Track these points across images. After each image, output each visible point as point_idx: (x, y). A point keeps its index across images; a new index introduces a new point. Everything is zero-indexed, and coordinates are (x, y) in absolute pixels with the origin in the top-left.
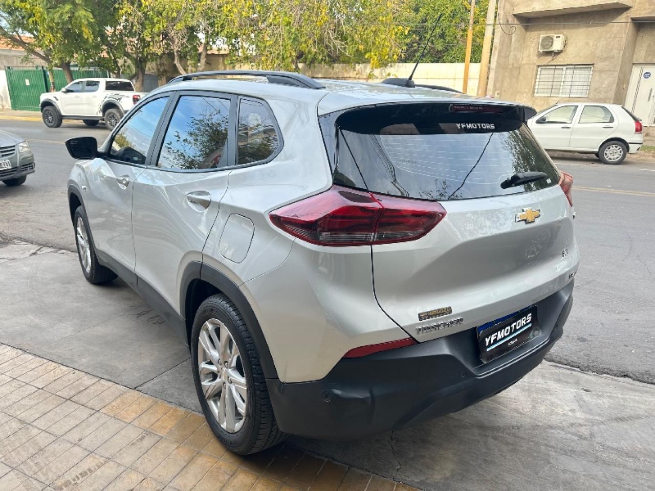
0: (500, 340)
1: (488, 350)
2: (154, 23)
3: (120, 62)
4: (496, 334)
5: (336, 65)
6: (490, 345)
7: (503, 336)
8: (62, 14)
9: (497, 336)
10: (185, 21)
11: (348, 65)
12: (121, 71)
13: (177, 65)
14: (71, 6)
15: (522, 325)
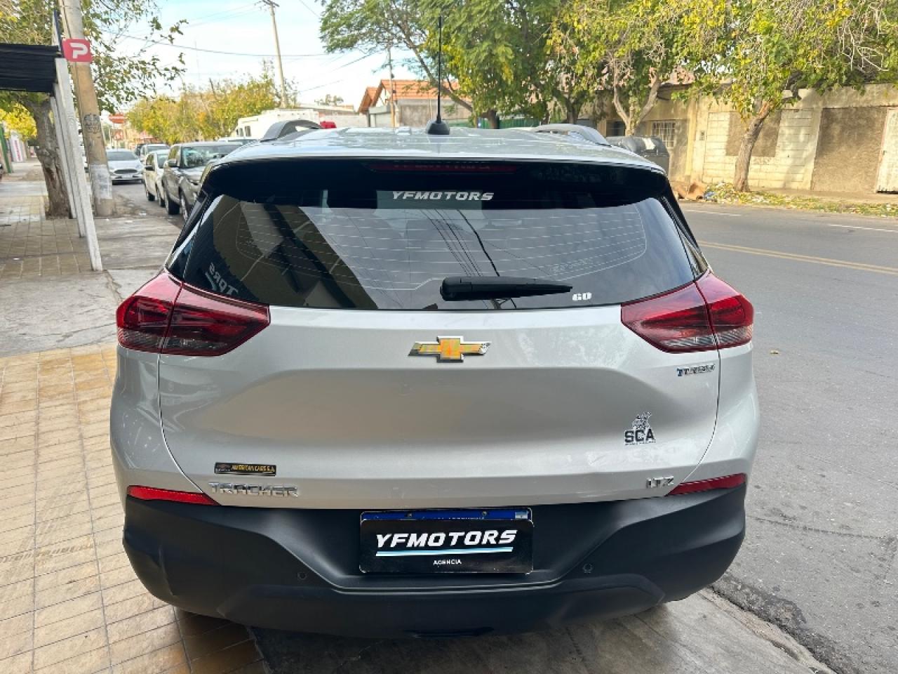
0: (413, 548)
1: (379, 554)
2: (589, 51)
3: (550, 105)
4: (406, 535)
5: (868, 88)
6: (387, 547)
7: (422, 544)
8: (478, 55)
9: (407, 539)
10: (631, 44)
11: (893, 85)
12: (550, 117)
13: (616, 105)
14: (491, 43)
15: (484, 542)
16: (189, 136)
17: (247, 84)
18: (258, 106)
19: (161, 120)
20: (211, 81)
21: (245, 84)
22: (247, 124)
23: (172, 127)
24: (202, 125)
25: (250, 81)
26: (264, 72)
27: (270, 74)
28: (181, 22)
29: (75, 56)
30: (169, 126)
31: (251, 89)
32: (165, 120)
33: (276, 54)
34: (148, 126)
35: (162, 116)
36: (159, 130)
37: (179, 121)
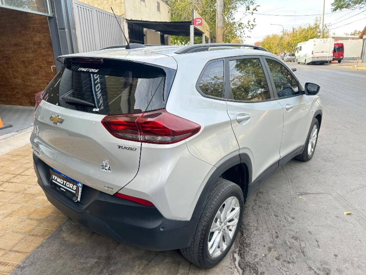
0: (58, 182)
1: (53, 181)
15: (70, 187)
16: (281, 51)
17: (307, 28)
18: (309, 37)
19: (272, 45)
20: (293, 28)
21: (306, 28)
22: (300, 46)
23: (275, 47)
24: (286, 46)
25: (308, 26)
26: (315, 22)
27: (318, 23)
28: (257, 6)
29: (197, 24)
30: (274, 47)
31: (308, 30)
32: (273, 45)
33: (322, 13)
34: (267, 47)
35: (273, 43)
36: (270, 49)
37: (278, 44)
